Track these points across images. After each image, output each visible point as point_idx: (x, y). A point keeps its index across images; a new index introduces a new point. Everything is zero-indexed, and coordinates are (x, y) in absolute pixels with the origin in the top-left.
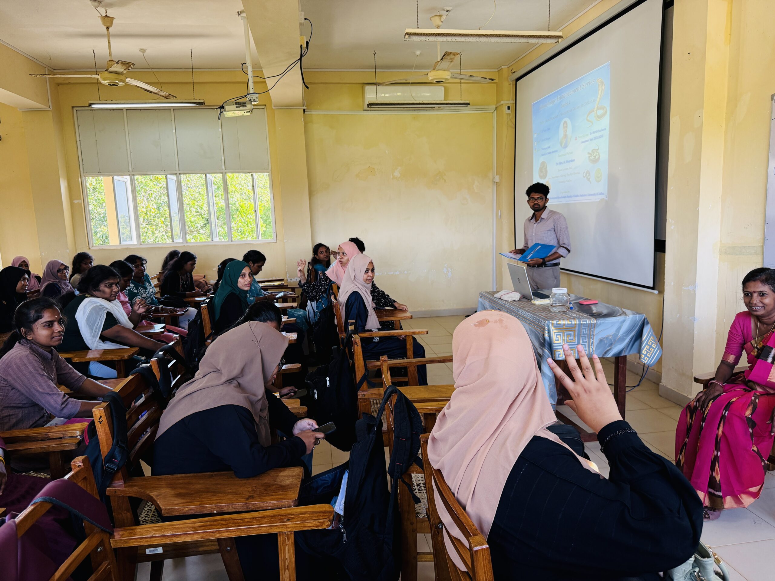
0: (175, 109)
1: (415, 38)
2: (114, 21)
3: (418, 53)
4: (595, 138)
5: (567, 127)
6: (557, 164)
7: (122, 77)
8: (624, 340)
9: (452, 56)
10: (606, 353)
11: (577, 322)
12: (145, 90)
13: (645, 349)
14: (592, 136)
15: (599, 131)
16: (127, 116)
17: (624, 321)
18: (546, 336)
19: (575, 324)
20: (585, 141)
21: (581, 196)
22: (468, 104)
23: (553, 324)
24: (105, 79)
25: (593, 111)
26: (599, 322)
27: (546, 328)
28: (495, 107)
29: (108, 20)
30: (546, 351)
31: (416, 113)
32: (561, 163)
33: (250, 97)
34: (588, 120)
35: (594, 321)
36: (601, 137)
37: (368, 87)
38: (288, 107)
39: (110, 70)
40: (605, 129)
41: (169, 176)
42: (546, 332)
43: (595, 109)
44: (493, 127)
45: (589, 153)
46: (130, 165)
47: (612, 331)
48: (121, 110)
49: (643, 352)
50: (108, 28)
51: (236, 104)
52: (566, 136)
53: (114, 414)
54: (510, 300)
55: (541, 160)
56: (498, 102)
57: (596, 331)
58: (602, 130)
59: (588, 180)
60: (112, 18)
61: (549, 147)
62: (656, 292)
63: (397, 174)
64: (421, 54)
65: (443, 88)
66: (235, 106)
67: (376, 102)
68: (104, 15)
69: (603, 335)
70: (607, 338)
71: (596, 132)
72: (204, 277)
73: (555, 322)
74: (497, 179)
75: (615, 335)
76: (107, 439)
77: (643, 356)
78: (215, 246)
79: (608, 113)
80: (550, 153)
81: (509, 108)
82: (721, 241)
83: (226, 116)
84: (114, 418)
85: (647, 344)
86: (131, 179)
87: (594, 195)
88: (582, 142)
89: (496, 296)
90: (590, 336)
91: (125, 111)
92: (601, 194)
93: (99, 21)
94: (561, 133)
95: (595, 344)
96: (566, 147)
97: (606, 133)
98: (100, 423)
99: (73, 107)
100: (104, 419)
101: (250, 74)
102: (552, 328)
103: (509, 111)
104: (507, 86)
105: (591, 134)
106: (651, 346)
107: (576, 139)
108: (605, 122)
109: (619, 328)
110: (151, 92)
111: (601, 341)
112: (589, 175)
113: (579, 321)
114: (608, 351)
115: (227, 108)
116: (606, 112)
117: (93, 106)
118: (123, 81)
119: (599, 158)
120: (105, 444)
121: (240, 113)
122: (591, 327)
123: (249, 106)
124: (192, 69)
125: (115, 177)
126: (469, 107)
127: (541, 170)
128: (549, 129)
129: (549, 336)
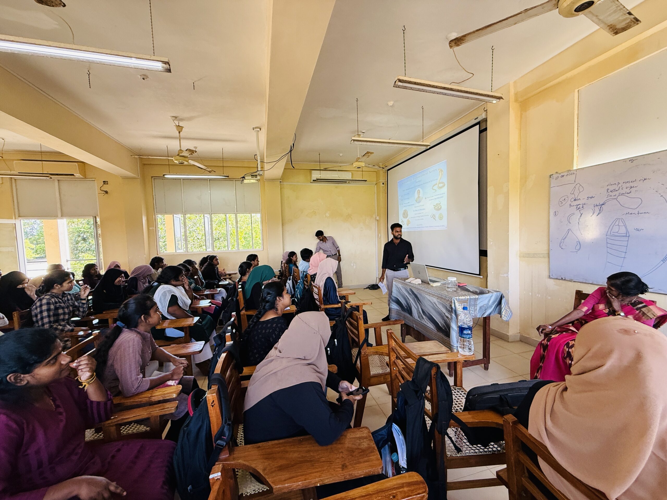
0: (210, 180)
1: (356, 142)
2: (183, 129)
3: (341, 155)
4: (438, 198)
5: (420, 192)
6: (414, 211)
7: (187, 159)
8: (492, 307)
9: (369, 154)
10: (483, 315)
11: (469, 297)
12: (198, 167)
13: (504, 312)
14: (436, 197)
15: (440, 194)
16: (183, 183)
17: (492, 296)
18: (453, 306)
19: (468, 299)
20: (432, 200)
21: (430, 227)
22: (366, 181)
23: (456, 299)
24: (176, 160)
25: (436, 184)
26: (479, 297)
27: (453, 301)
28: (375, 183)
29: (180, 129)
30: (453, 315)
31: (337, 185)
32: (416, 210)
33: (258, 172)
34: (433, 189)
35: (477, 296)
36: (442, 197)
37: (313, 171)
38: (272, 180)
39: (181, 154)
40: (444, 193)
41: (205, 215)
42: (453, 304)
43: (438, 183)
44: (375, 193)
45: (434, 205)
46: (184, 208)
47: (486, 302)
48: (179, 179)
49: (503, 314)
50: (179, 132)
51: (252, 176)
52: (419, 197)
53: (222, 395)
54: (417, 283)
55: (404, 209)
56: (377, 181)
57: (478, 302)
58: (442, 194)
59: (434, 219)
60: (182, 127)
61: (409, 203)
62: (481, 277)
63: (327, 215)
64: (342, 156)
65: (351, 173)
66: (251, 177)
67: (320, 178)
68: (177, 125)
69: (481, 304)
70: (483, 306)
71: (439, 195)
72: (224, 270)
73: (457, 298)
74: (378, 218)
75: (488, 304)
76: (217, 419)
77: (503, 316)
78: (230, 252)
79: (446, 185)
80: (409, 205)
81: (383, 184)
82: (520, 250)
83: (245, 182)
84: (222, 399)
85: (504, 309)
86: (184, 217)
87: (438, 226)
88: (430, 200)
89: (406, 281)
90: (475, 305)
91: (182, 180)
92: (443, 226)
93: (175, 128)
94: (416, 196)
95: (478, 310)
96: (419, 202)
97: (446, 195)
98: (213, 406)
99: (152, 177)
100: (216, 402)
101: (259, 161)
102: (456, 301)
103: (383, 185)
104: (382, 173)
105: (435, 196)
106: (507, 310)
107: (426, 199)
108: (445, 190)
109: (490, 300)
110: (202, 169)
111: (480, 308)
112: (435, 216)
113: (470, 297)
114: (484, 313)
115: (246, 178)
116: (445, 185)
117: (165, 176)
118: (188, 162)
119: (441, 208)
120: (216, 424)
121: (253, 181)
122: (476, 300)
123: (258, 177)
124: (223, 159)
125: (175, 215)
126: (366, 182)
127: (404, 214)
128: (408, 194)
129: (455, 306)
